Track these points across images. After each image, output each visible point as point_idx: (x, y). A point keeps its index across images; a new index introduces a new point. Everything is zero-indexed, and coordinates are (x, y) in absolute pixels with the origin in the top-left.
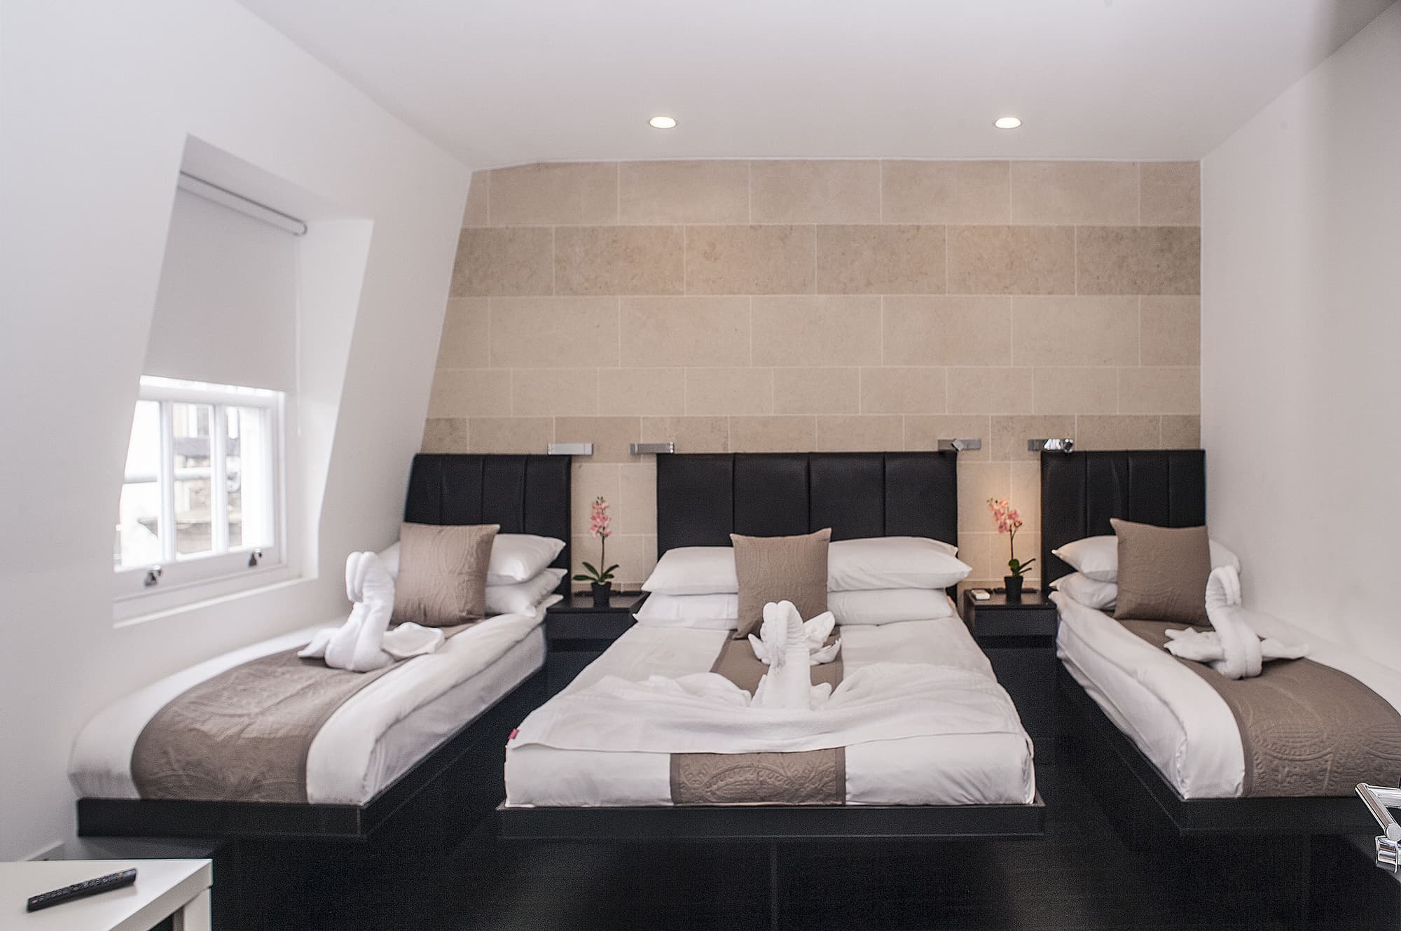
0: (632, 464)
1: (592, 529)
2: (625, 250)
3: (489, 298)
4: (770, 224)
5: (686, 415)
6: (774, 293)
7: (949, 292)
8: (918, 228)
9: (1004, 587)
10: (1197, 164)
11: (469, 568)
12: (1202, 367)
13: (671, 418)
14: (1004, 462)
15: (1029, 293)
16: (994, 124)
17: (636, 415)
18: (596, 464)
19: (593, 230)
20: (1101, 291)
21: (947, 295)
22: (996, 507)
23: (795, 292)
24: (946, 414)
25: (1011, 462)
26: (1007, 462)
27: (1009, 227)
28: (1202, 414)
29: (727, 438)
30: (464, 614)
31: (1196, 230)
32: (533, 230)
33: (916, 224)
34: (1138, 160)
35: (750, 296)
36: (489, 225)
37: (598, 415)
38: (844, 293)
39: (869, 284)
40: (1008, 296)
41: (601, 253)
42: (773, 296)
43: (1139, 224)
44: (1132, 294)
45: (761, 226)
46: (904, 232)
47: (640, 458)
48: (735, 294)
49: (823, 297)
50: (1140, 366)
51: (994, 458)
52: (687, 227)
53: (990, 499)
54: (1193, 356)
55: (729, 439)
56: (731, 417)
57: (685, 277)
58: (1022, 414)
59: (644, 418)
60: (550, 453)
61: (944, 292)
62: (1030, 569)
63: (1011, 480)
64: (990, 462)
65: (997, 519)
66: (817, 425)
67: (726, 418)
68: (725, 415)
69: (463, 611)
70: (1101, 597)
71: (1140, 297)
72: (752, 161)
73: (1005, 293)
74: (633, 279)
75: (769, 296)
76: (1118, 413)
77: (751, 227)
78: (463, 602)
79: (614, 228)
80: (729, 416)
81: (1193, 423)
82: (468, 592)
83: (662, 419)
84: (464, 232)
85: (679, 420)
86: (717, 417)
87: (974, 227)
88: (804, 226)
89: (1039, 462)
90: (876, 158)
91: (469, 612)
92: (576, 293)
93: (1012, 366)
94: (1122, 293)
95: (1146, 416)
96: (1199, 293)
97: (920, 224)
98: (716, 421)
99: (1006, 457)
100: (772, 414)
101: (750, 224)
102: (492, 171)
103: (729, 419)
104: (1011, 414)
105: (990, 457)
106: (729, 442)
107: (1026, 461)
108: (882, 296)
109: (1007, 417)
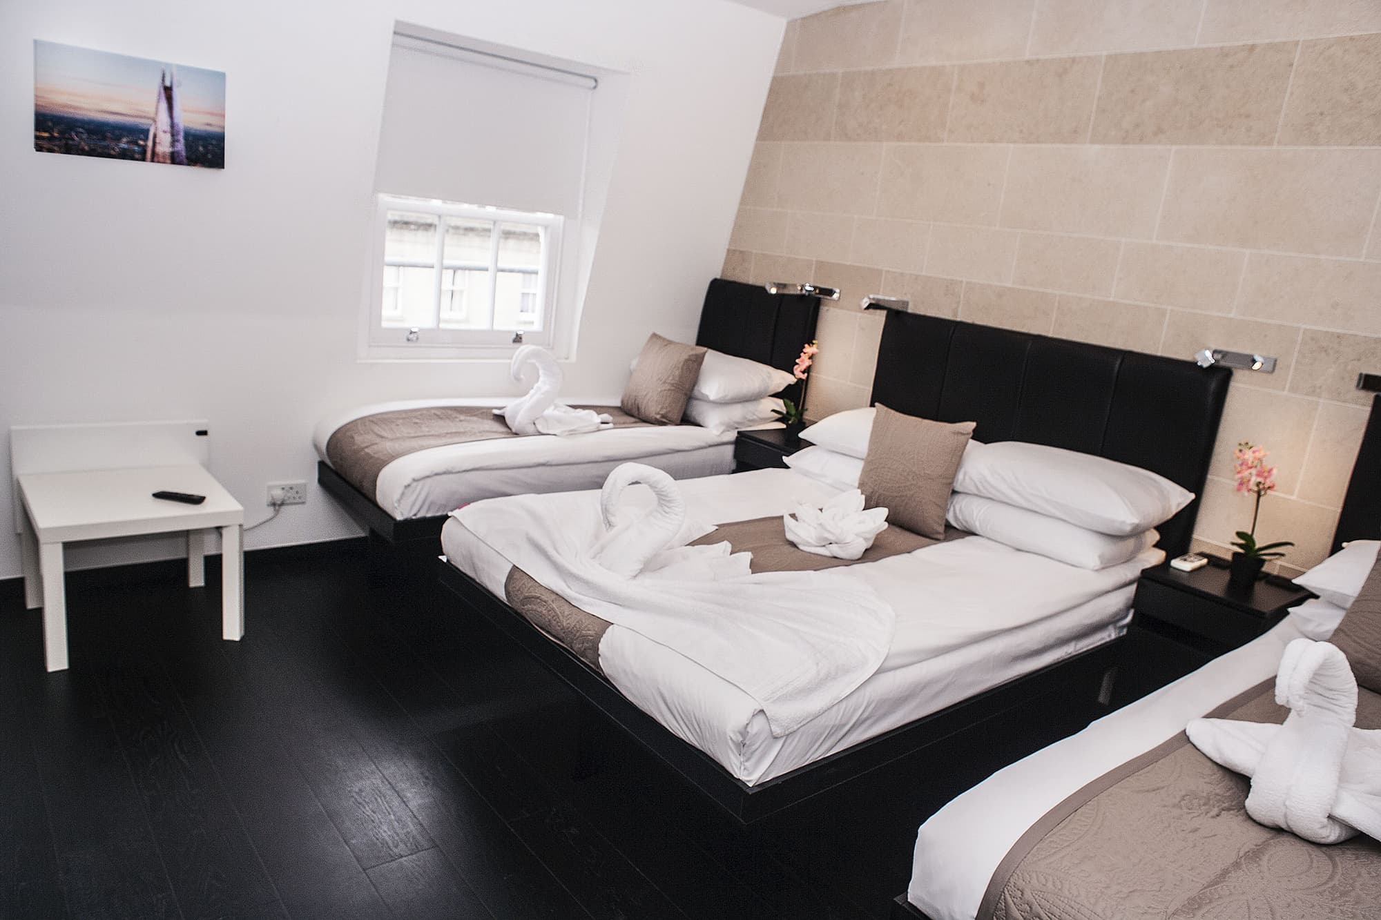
4: (1051, 57)
5: (926, 274)
6: (1038, 142)
7: (1278, 143)
9: (1232, 564)
11: (673, 379)
13: (911, 275)
14: (1310, 398)
17: (880, 267)
19: (873, 73)
21: (1275, 147)
23: (1063, 141)
24: (1232, 316)
25: (1321, 401)
26: (1315, 399)
29: (958, 303)
30: (658, 417)
32: (825, 75)
35: (1011, 145)
36: (792, 72)
37: (849, 263)
38: (1123, 143)
39: (1159, 131)
42: (1037, 145)
45: (1039, 60)
46: (1227, 55)
48: (995, 142)
49: (1097, 147)
51: (1293, 389)
52: (960, 65)
55: (961, 306)
56: (967, 283)
57: (949, 121)
59: (887, 271)
61: (1270, 143)
62: (1283, 555)
63: (1315, 427)
64: (1285, 393)
65: (1239, 472)
66: (1056, 304)
67: (961, 282)
68: (961, 279)
69: (658, 414)
74: (899, 124)
75: (1033, 145)
77: (1028, 62)
78: (660, 406)
79: (893, 70)
80: (964, 280)
82: (666, 400)
83: (902, 274)
84: (775, 79)
85: (917, 277)
86: (953, 280)
88: (1089, 57)
89: (1369, 410)
91: (663, 416)
92: (850, 139)
93: (1362, 260)
97: (1256, 42)
98: (952, 284)
99: (1313, 391)
100: (1010, 285)
101: (1027, 57)
102: (802, 19)
103: (964, 285)
104: (1339, 331)
105: (1287, 386)
106: (960, 309)
107: (1348, 405)
108: (1174, 148)
109: (1333, 334)
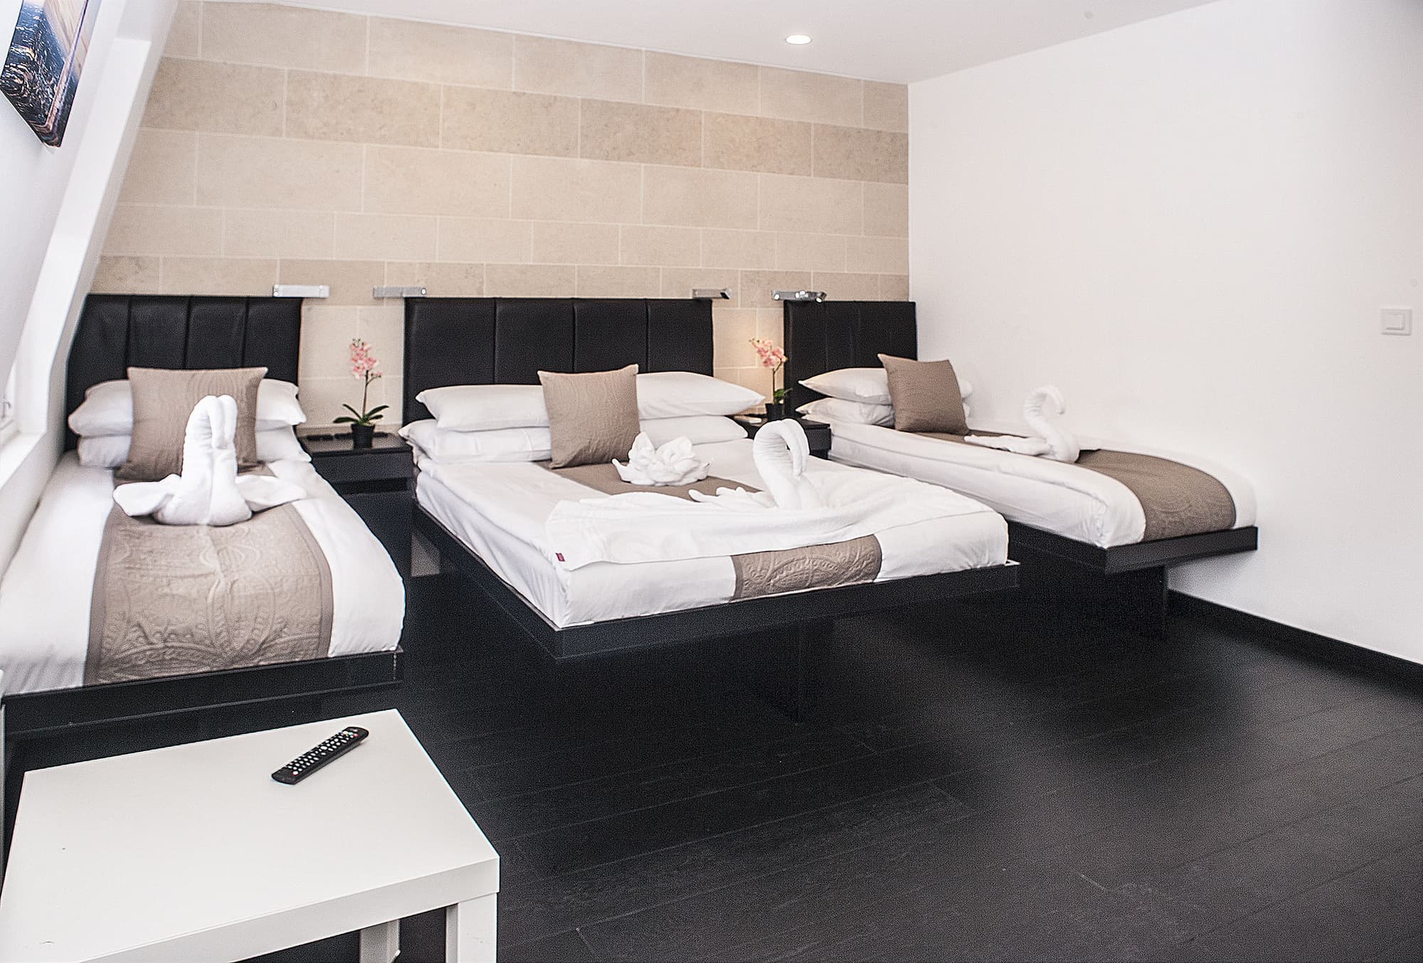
0: (374, 307)
1: (355, 370)
2: (373, 100)
3: (197, 133)
4: (535, 92)
5: (437, 261)
6: (536, 154)
7: (704, 166)
8: (678, 110)
9: (765, 412)
10: (906, 87)
12: (910, 239)
13: (421, 264)
14: (752, 309)
15: (774, 172)
16: (785, 40)
17: (381, 260)
18: (330, 307)
19: (335, 77)
20: (833, 176)
21: (702, 168)
22: (760, 346)
23: (557, 155)
24: (699, 268)
25: (757, 309)
26: (754, 309)
27: (757, 118)
28: (911, 275)
29: (482, 283)
31: (906, 136)
32: (260, 69)
33: (676, 107)
34: (862, 78)
35: (511, 155)
36: (200, 57)
37: (334, 259)
38: (606, 159)
39: (630, 153)
40: (755, 173)
41: (345, 100)
42: (535, 156)
43: (863, 126)
44: (857, 179)
45: (524, 94)
46: (664, 113)
47: (382, 302)
48: (496, 151)
49: (586, 161)
50: (863, 236)
51: (742, 306)
52: (445, 86)
53: (751, 339)
54: (904, 231)
55: (485, 285)
56: (488, 265)
57: (441, 131)
58: (767, 269)
59: (389, 263)
60: (276, 295)
61: (699, 166)
63: (757, 324)
64: (739, 308)
65: (762, 356)
66: (576, 273)
67: (482, 264)
68: (480, 262)
70: (875, 415)
71: (863, 182)
72: (517, 35)
73: (753, 171)
74: (381, 128)
75: (531, 156)
76: (846, 272)
77: (514, 93)
79: (360, 78)
80: (484, 263)
81: (904, 281)
83: (410, 264)
85: (428, 265)
86: (471, 264)
87: (727, 115)
88: (568, 98)
89: (783, 309)
90: (640, 48)
92: (313, 138)
93: (758, 230)
94: (849, 178)
95: (868, 275)
96: (907, 183)
97: (680, 107)
98: (471, 268)
99: (752, 305)
100: (531, 263)
101: (513, 90)
102: (206, 2)
103: (484, 267)
104: (758, 270)
105: (739, 304)
106: (484, 287)
107: (770, 309)
108: (643, 165)
109: (754, 271)
